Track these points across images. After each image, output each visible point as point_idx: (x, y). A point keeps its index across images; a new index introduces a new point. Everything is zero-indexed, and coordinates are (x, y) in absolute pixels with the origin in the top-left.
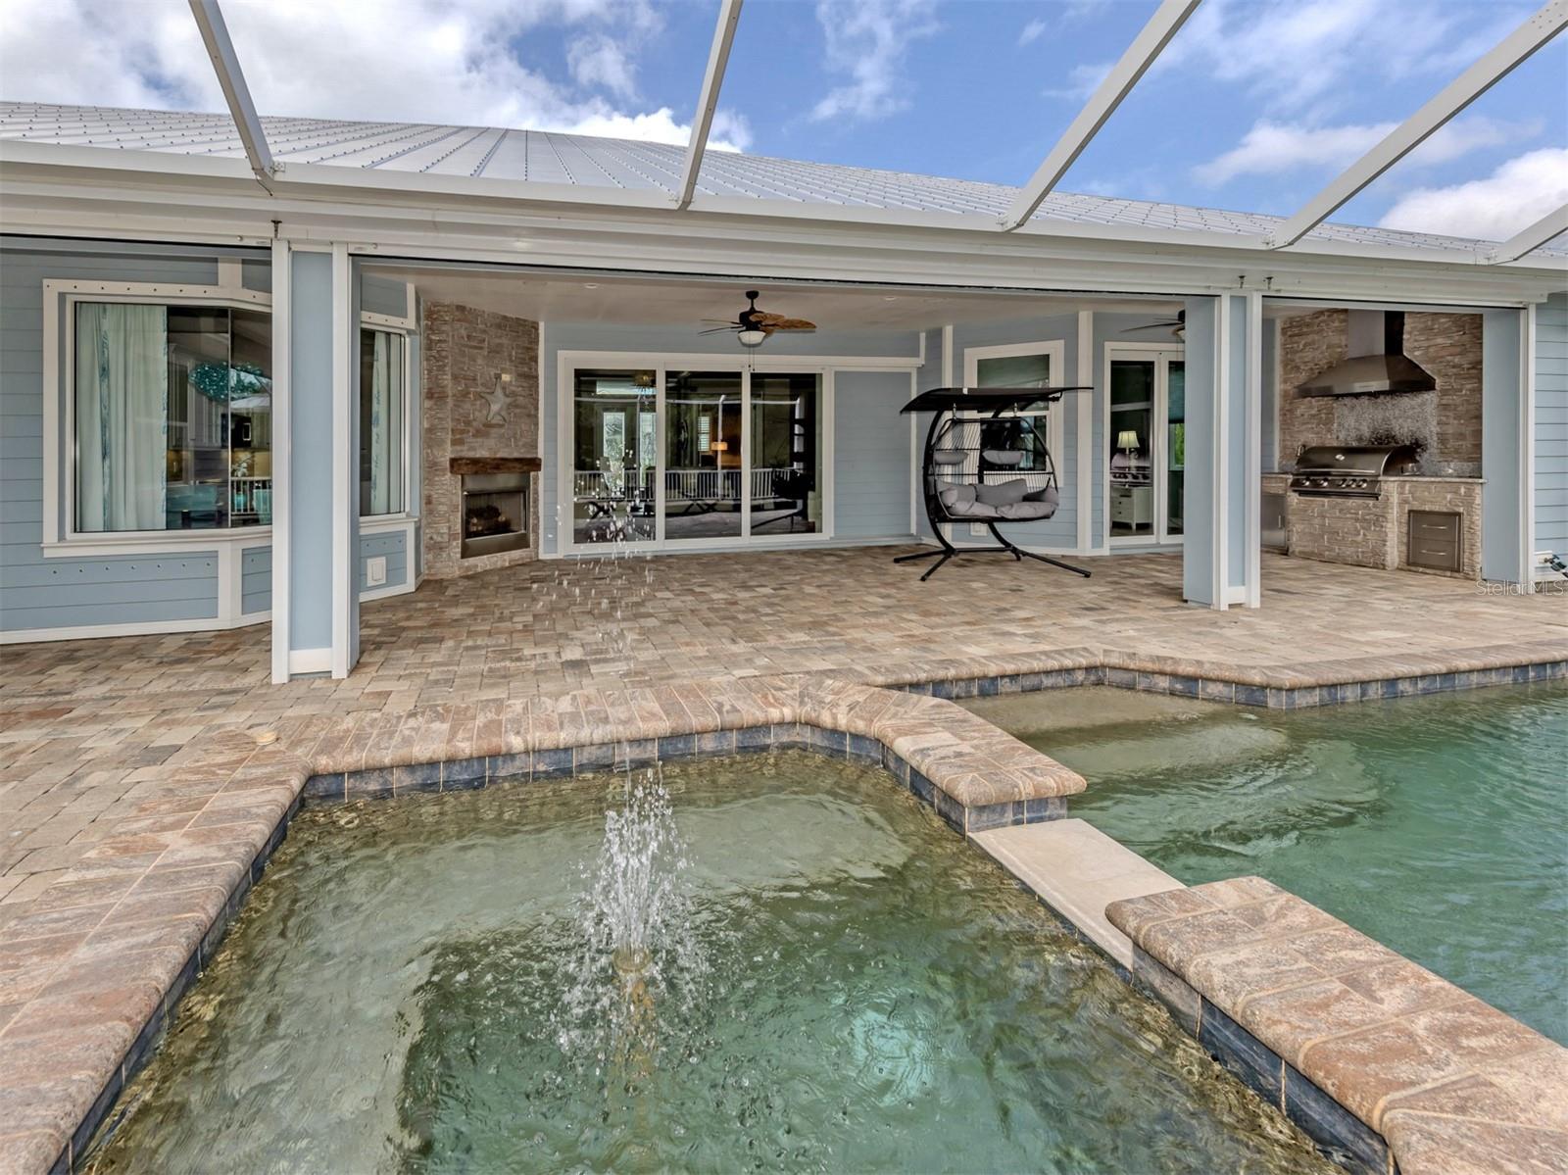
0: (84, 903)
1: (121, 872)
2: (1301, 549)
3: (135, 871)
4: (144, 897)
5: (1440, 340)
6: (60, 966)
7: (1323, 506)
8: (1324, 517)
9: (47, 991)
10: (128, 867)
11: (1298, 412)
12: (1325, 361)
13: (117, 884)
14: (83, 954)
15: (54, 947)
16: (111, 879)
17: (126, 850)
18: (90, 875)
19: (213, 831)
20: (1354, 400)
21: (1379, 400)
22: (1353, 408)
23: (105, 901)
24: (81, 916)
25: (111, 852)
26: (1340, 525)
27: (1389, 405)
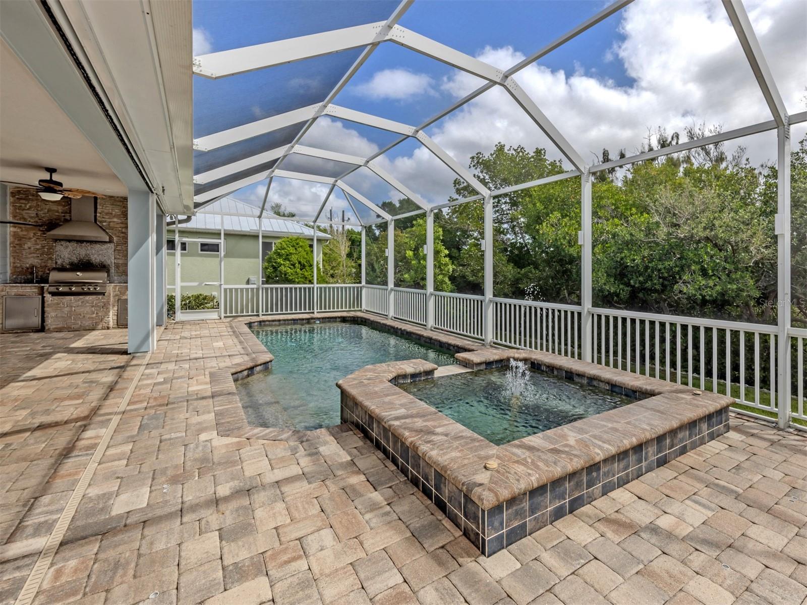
0: (605, 436)
1: (592, 439)
2: (54, 326)
3: (588, 437)
4: (591, 429)
5: (115, 220)
6: (615, 425)
7: (71, 300)
8: (72, 307)
9: (620, 422)
10: (589, 440)
11: (26, 246)
12: (47, 218)
13: (595, 437)
14: (610, 425)
15: (616, 430)
16: (596, 439)
17: (587, 446)
18: (600, 443)
19: (559, 437)
20: (68, 243)
21: (83, 245)
22: (67, 247)
23: (600, 434)
24: (607, 433)
25: (591, 448)
26: (82, 310)
27: (89, 248)
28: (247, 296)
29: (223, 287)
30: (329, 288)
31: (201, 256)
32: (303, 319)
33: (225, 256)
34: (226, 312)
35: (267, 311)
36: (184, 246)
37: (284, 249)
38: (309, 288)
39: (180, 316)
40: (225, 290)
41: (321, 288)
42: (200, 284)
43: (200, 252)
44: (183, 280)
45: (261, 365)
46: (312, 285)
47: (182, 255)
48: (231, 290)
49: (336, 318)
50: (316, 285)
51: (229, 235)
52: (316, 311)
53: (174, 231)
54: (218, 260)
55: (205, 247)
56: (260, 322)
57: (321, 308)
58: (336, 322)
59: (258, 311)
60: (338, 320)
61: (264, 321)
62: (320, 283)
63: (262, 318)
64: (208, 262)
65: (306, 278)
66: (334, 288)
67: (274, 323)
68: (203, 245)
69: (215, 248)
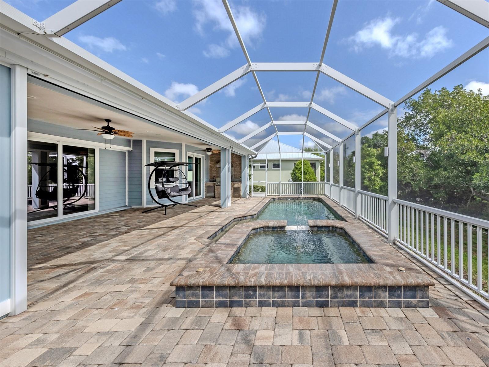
2: (217, 196)
28: (275, 186)
29: (267, 183)
30: (309, 184)
31: (273, 170)
32: (296, 198)
33: (268, 170)
34: (268, 194)
35: (283, 194)
36: (254, 167)
37: (299, 166)
38: (300, 184)
39: (253, 194)
40: (268, 184)
41: (305, 184)
42: (259, 182)
43: (272, 169)
44: (254, 181)
45: (250, 216)
46: (301, 182)
47: (254, 170)
48: (270, 184)
49: (310, 198)
50: (303, 182)
51: (283, 161)
52: (303, 194)
53: (251, 161)
54: (265, 171)
55: (262, 167)
56: (279, 198)
57: (305, 193)
58: (310, 200)
59: (279, 194)
60: (311, 199)
61: (280, 198)
62: (305, 181)
63: (281, 196)
64: (262, 172)
65: (306, 179)
66: (311, 184)
67: (284, 199)
68: (261, 166)
69: (264, 167)
